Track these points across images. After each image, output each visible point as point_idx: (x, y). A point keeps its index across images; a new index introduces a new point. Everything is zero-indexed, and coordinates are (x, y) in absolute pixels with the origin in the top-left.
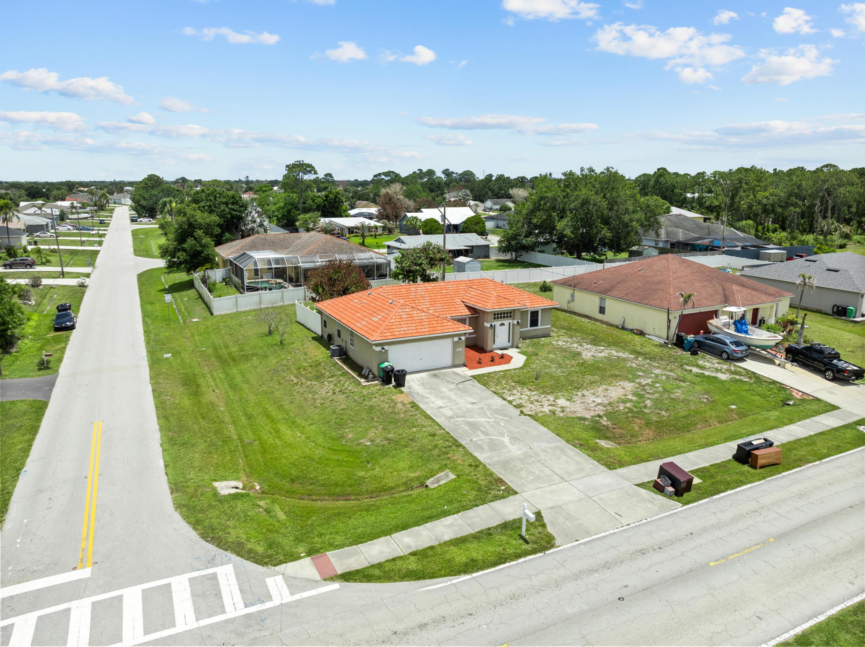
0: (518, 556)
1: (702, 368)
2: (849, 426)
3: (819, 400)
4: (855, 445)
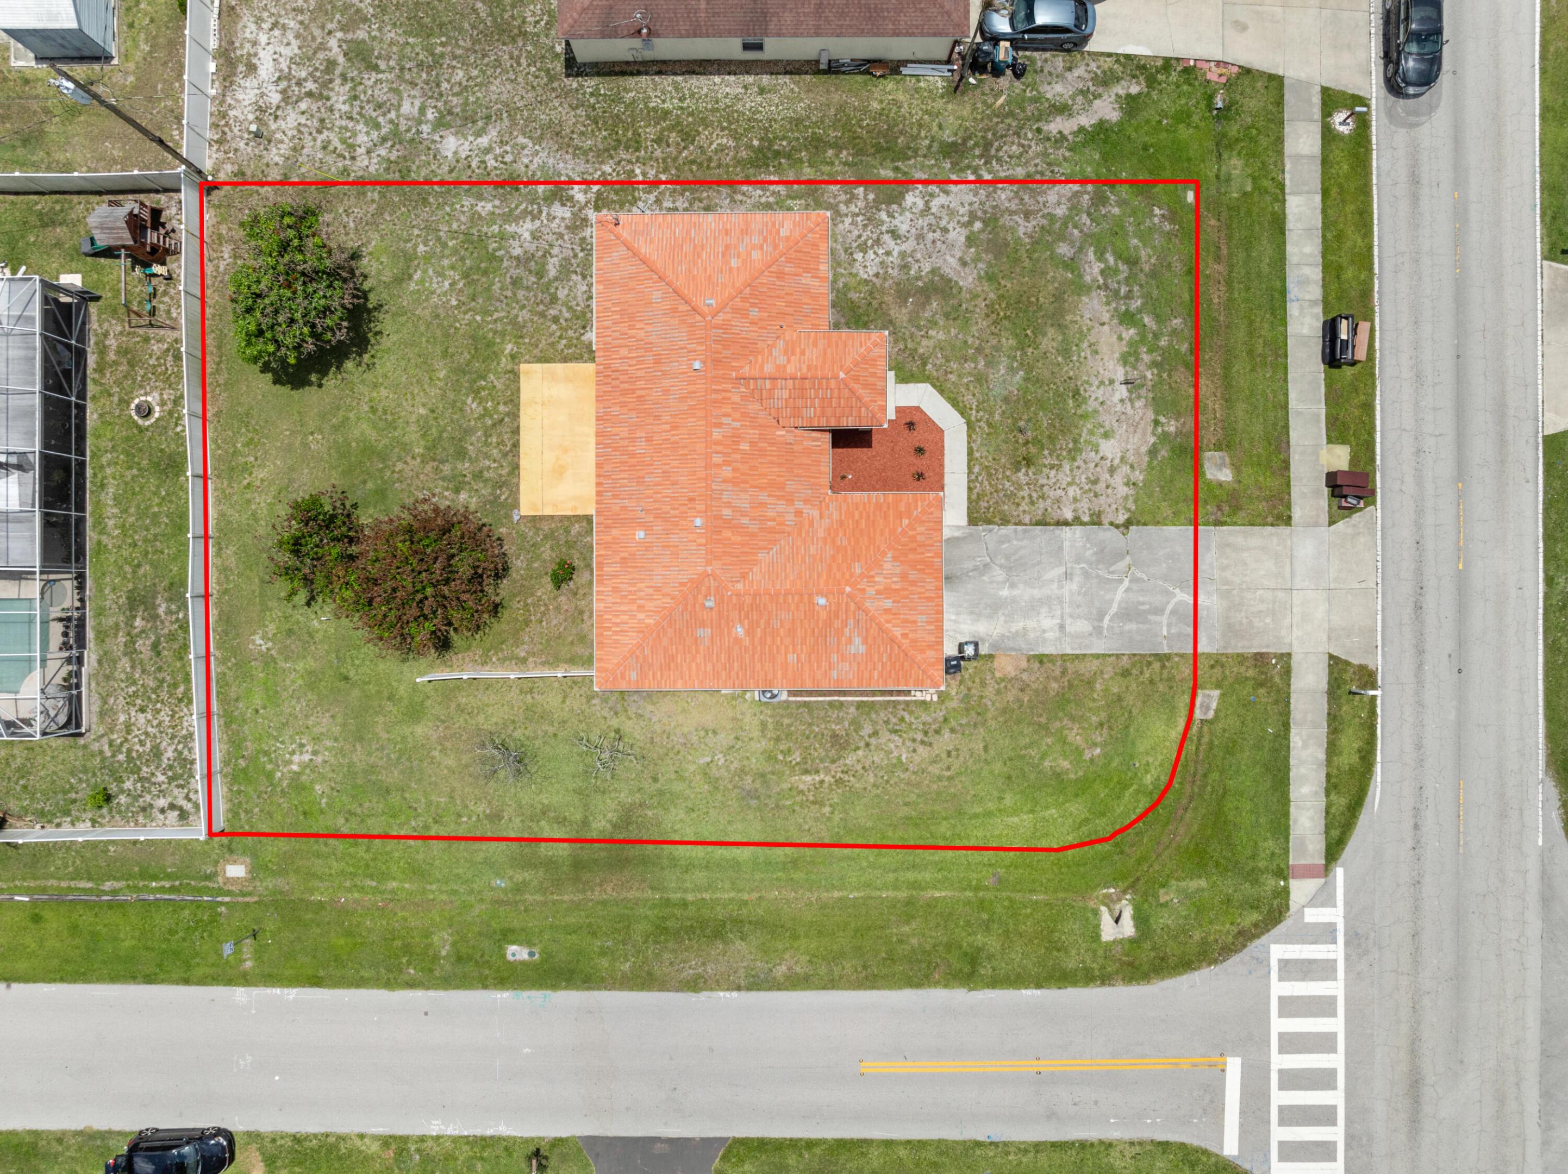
1: (1062, 109)
2: (1328, 134)
3: (1246, 71)
4: (1365, 190)
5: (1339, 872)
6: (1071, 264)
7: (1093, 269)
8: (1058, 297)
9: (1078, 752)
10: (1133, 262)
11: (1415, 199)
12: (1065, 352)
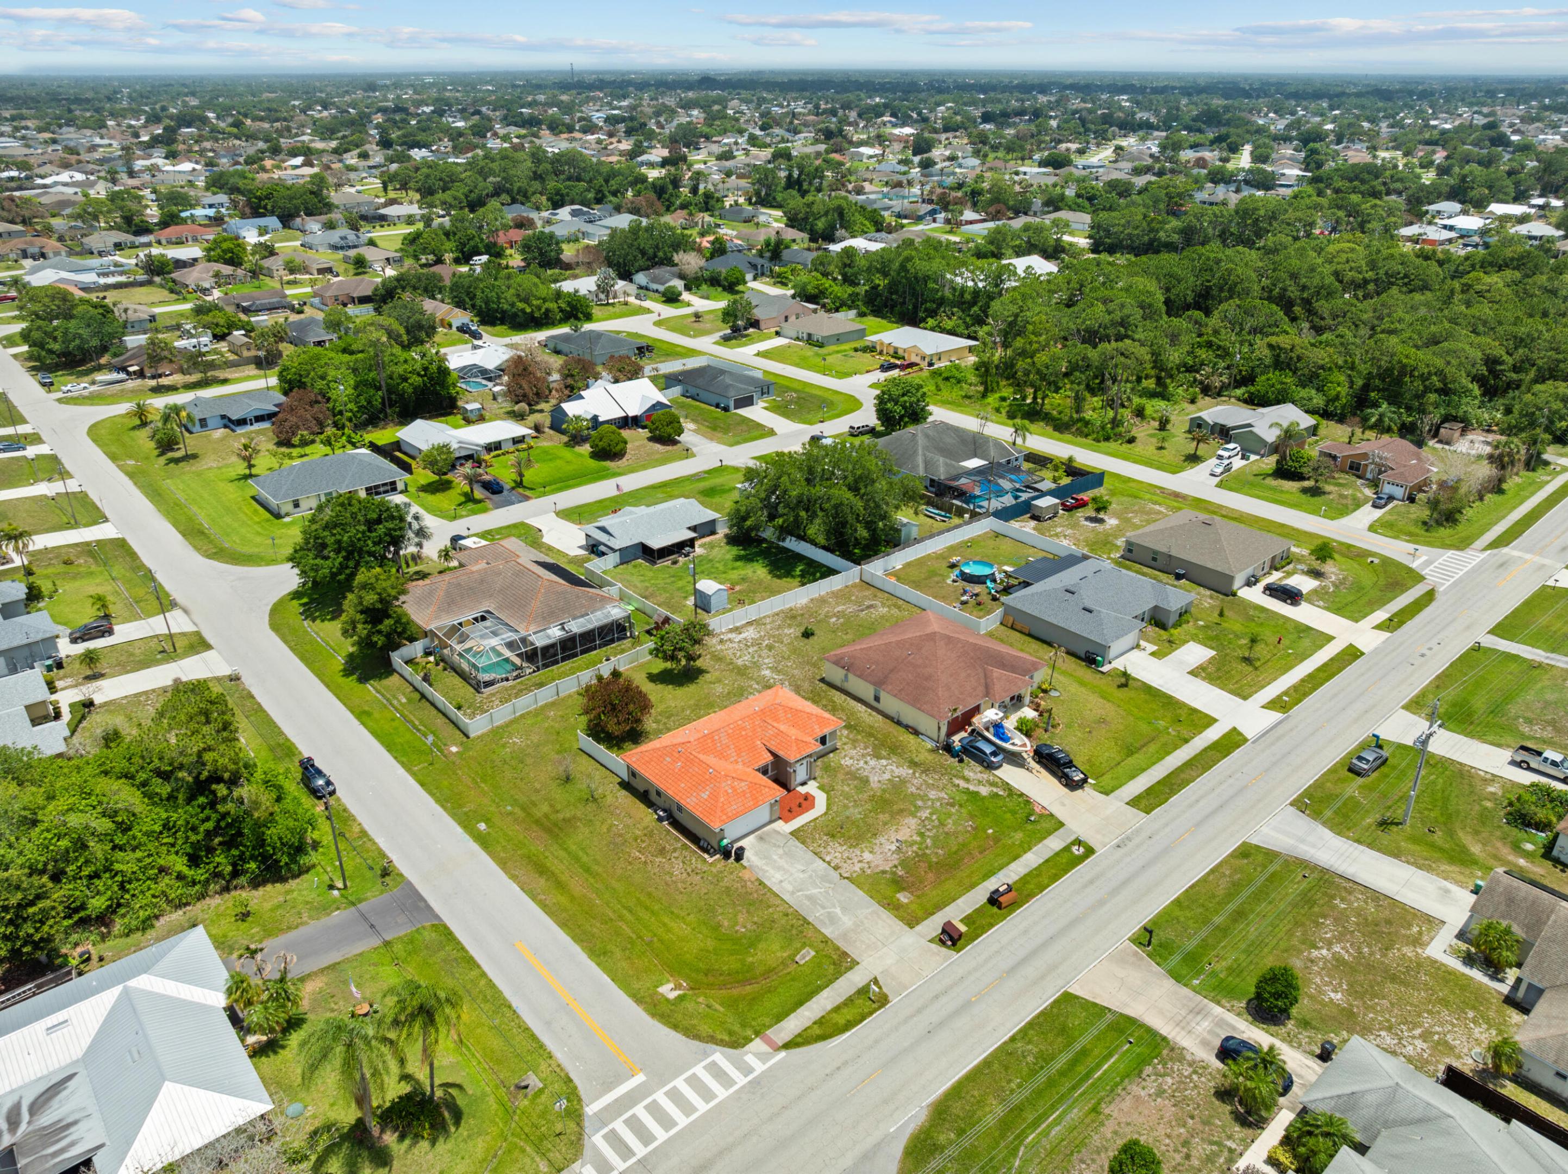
0: (871, 1013)
1: (967, 780)
2: (1067, 849)
3: (1052, 815)
4: (1066, 871)
5: (783, 1054)
6: (918, 809)
7: (925, 814)
8: (902, 811)
9: (736, 923)
10: (942, 824)
11: (1085, 886)
12: (885, 824)
